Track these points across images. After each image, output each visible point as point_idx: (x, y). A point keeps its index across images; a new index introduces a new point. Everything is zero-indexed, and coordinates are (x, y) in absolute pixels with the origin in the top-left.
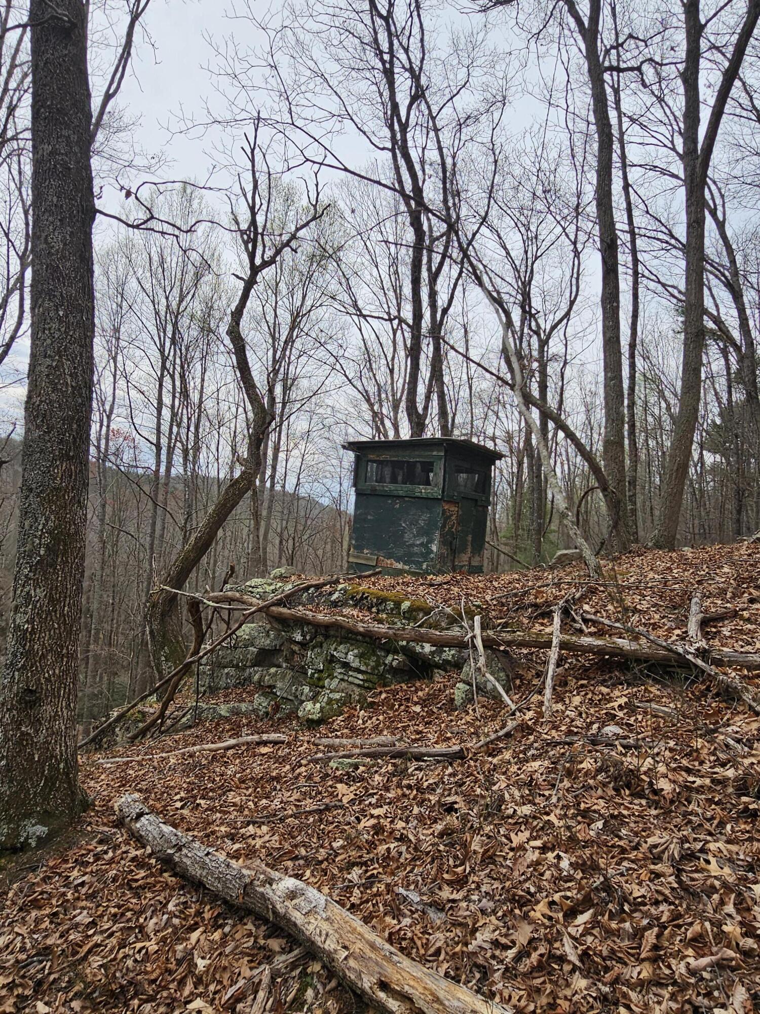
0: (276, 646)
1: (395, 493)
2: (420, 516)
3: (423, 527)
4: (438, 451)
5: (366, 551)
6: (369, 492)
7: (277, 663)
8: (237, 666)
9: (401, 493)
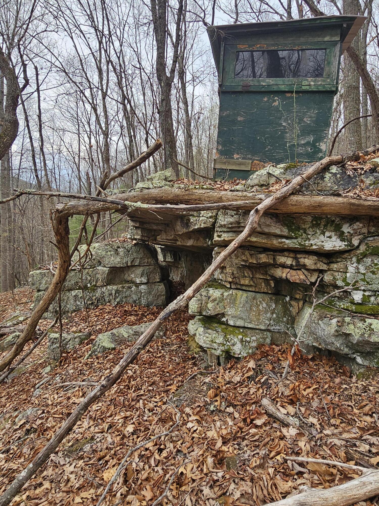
0: (127, 263)
1: (275, 88)
2: (305, 113)
3: (309, 125)
4: (332, 36)
5: (236, 156)
6: (240, 89)
7: (129, 279)
8: (85, 288)
9: (283, 88)
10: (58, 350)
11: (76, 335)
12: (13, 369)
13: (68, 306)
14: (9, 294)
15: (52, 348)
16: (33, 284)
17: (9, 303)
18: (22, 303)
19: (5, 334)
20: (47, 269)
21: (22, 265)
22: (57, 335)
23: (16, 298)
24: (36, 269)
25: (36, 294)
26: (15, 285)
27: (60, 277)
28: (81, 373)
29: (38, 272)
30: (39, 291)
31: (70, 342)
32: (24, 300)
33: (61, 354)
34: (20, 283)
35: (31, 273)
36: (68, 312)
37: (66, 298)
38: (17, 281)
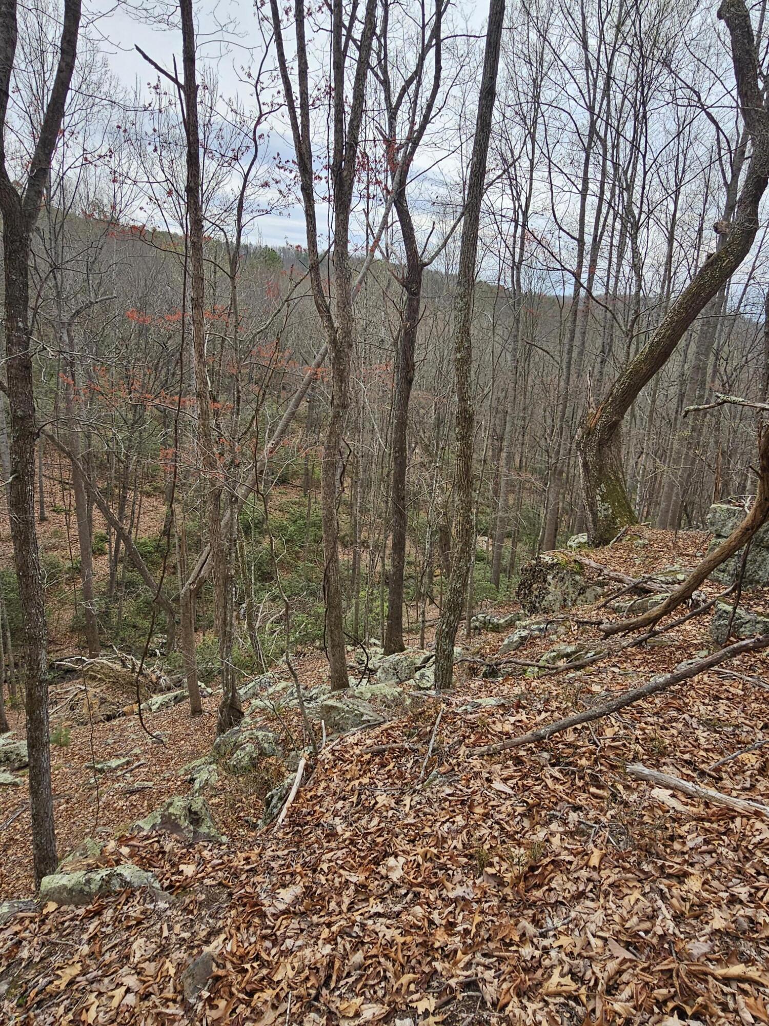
10: (725, 631)
11: (759, 618)
12: (655, 634)
13: (760, 573)
14: (670, 535)
15: (717, 623)
16: (712, 524)
17: (665, 549)
18: (688, 555)
19: (650, 592)
20: (740, 506)
21: (702, 490)
22: (729, 608)
23: (680, 544)
24: (725, 502)
25: (713, 541)
26: (680, 524)
27: (753, 521)
28: (752, 668)
29: (725, 506)
30: (719, 536)
31: (747, 625)
32: (691, 551)
33: (729, 636)
34: (690, 522)
35: (713, 506)
36: (758, 582)
37: (759, 559)
38: (685, 517)
